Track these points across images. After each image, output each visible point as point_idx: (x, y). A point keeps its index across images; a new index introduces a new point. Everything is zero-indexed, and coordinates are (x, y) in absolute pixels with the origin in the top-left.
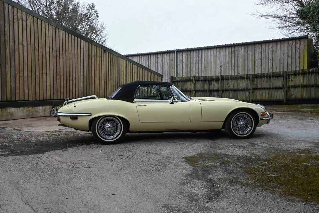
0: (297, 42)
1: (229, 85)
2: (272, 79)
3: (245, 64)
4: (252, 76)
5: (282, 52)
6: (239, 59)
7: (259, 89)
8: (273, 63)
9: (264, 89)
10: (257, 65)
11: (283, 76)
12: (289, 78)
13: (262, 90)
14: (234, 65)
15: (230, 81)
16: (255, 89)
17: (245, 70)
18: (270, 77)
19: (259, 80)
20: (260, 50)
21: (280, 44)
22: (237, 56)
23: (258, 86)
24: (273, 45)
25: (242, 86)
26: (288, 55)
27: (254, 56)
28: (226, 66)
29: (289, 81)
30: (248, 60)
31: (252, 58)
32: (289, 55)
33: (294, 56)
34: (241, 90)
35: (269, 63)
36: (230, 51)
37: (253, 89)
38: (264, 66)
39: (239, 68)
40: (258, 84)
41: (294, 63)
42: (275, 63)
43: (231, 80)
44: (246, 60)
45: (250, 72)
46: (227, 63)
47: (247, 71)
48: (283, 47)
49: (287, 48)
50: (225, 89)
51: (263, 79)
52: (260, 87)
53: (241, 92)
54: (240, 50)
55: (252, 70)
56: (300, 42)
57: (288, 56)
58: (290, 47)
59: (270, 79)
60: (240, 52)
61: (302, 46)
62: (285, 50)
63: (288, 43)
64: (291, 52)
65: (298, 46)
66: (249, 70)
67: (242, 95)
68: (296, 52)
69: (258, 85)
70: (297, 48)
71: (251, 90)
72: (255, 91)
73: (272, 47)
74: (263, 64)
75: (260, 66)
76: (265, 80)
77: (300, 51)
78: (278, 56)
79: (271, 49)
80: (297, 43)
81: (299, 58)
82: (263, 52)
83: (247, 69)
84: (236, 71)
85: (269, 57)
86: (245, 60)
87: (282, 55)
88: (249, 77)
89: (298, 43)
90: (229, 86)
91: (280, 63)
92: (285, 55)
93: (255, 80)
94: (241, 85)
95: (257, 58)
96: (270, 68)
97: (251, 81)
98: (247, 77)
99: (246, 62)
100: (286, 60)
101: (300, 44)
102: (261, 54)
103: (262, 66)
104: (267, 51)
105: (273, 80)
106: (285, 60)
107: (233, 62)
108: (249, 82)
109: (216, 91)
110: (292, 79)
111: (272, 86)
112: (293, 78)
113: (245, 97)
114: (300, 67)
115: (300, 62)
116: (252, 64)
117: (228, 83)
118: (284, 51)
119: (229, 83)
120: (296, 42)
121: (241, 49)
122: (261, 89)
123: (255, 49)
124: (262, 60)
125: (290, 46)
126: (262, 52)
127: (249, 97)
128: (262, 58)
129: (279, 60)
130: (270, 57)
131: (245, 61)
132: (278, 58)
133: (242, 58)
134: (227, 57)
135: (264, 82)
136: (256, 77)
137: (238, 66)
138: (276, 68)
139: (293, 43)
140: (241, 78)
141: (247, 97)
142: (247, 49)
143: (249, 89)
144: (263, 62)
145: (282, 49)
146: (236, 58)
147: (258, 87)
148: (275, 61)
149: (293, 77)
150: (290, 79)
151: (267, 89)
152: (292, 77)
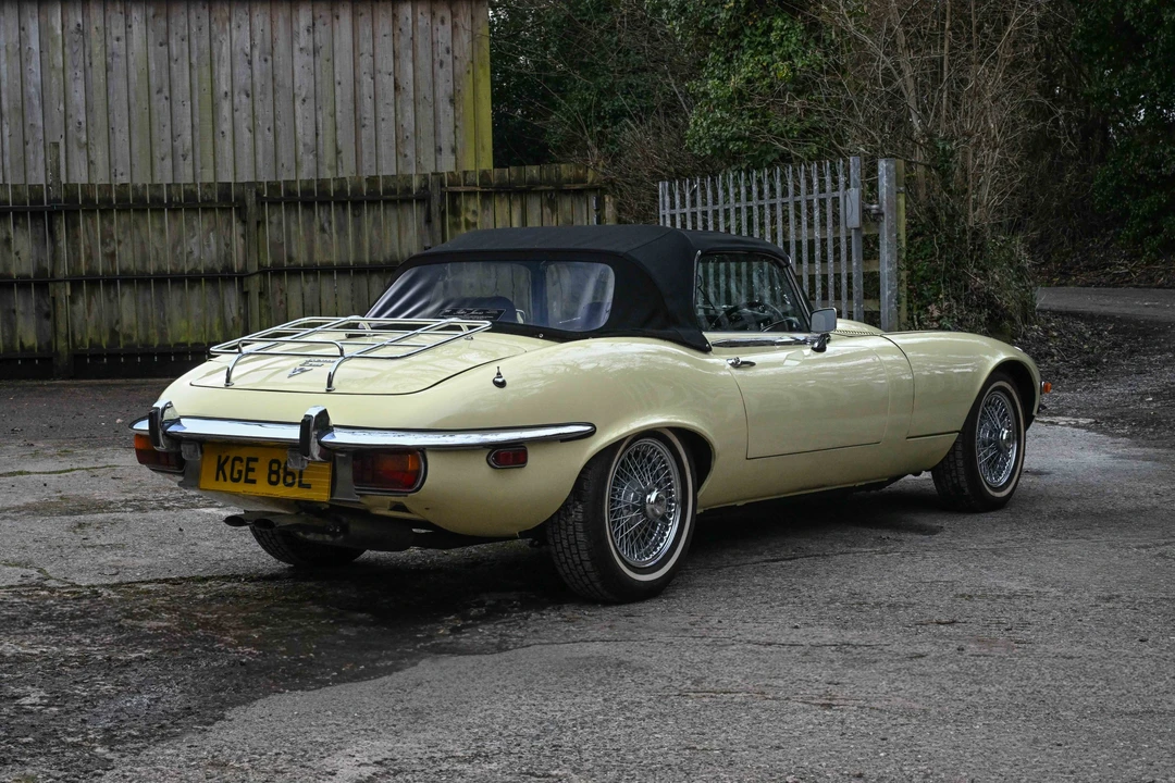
0: (439, 14)
1: (108, 250)
2: (367, 219)
3: (155, 116)
4: (259, 194)
5: (365, 61)
6: (119, 83)
7: (295, 272)
8: (320, 119)
9: (327, 270)
10: (226, 127)
11: (423, 198)
12: (455, 212)
13: (316, 280)
14: (82, 118)
15: (118, 222)
16: (278, 271)
17: (157, 154)
18: (357, 204)
19: (293, 217)
20: (241, 37)
21: (355, 15)
22: (98, 61)
23: (294, 254)
24: (317, 16)
25: (196, 253)
26: (395, 79)
27: (206, 71)
28: (29, 121)
29: (457, 225)
30: (175, 92)
31: (196, 82)
32: (402, 84)
33: (425, 89)
34: (194, 279)
35: (298, 122)
36: (52, 29)
37: (263, 271)
38: (271, 139)
39: (121, 137)
40: (289, 241)
41: (426, 127)
42: (329, 122)
43: (124, 218)
44: (160, 91)
45: (189, 171)
46: (36, 102)
47: (168, 162)
48: (368, 31)
49: (388, 40)
50: (89, 272)
51: (320, 215)
52: (301, 257)
53: (191, 288)
54: (117, 29)
55: (198, 156)
56: (454, 15)
57: (396, 87)
58: (404, 40)
59: (357, 216)
60: (123, 43)
61: (465, 38)
62: (377, 51)
63: (395, 16)
64: (411, 65)
65: (443, 34)
66: (184, 157)
67: (196, 310)
68: (437, 66)
69: (289, 247)
70: (441, 49)
71: (257, 278)
72: (276, 282)
73: (311, 29)
74: (264, 122)
75: (248, 135)
76: (330, 223)
77: (457, 63)
78: (343, 82)
79: (304, 40)
80: (439, 20)
81: (452, 101)
82: (263, 52)
83: (166, 148)
84: (100, 156)
85: (297, 85)
86: (154, 91)
87: (366, 80)
88: (241, 200)
89: (443, 22)
90: (112, 255)
91: (358, 125)
92: (378, 76)
93: (274, 219)
94: (192, 244)
95: (224, 86)
96: (301, 148)
97: (253, 225)
98: (227, 202)
99: (160, 104)
100: (387, 112)
101: (454, 27)
102: (250, 63)
103: (259, 136)
104: (281, 46)
105: (375, 219)
106: (381, 106)
107: (78, 96)
108: (237, 228)
109: (24, 284)
110: (470, 218)
111: (371, 253)
112: (475, 213)
113: (216, 321)
114: (459, 152)
115: (456, 127)
116: (197, 120)
117: (107, 237)
118: (373, 56)
119: (112, 236)
120: (433, 14)
121: (127, 17)
122: (312, 271)
123: (214, 27)
124: (257, 97)
125: (404, 29)
126: (256, 53)
127: (242, 323)
128: (258, 88)
129: (352, 106)
130: (303, 82)
131: (155, 97)
132: (344, 93)
133: (134, 76)
134: (35, 65)
135: (323, 230)
136: (275, 203)
137: (110, 130)
138: (338, 152)
139: (420, 16)
140: (188, 203)
141: (230, 323)
142: (164, 24)
143: (242, 277)
144: (264, 111)
145: (366, 47)
146: (98, 77)
147: (290, 259)
148: (328, 109)
149: (472, 206)
150: (462, 219)
151: (343, 270)
152: (471, 209)
